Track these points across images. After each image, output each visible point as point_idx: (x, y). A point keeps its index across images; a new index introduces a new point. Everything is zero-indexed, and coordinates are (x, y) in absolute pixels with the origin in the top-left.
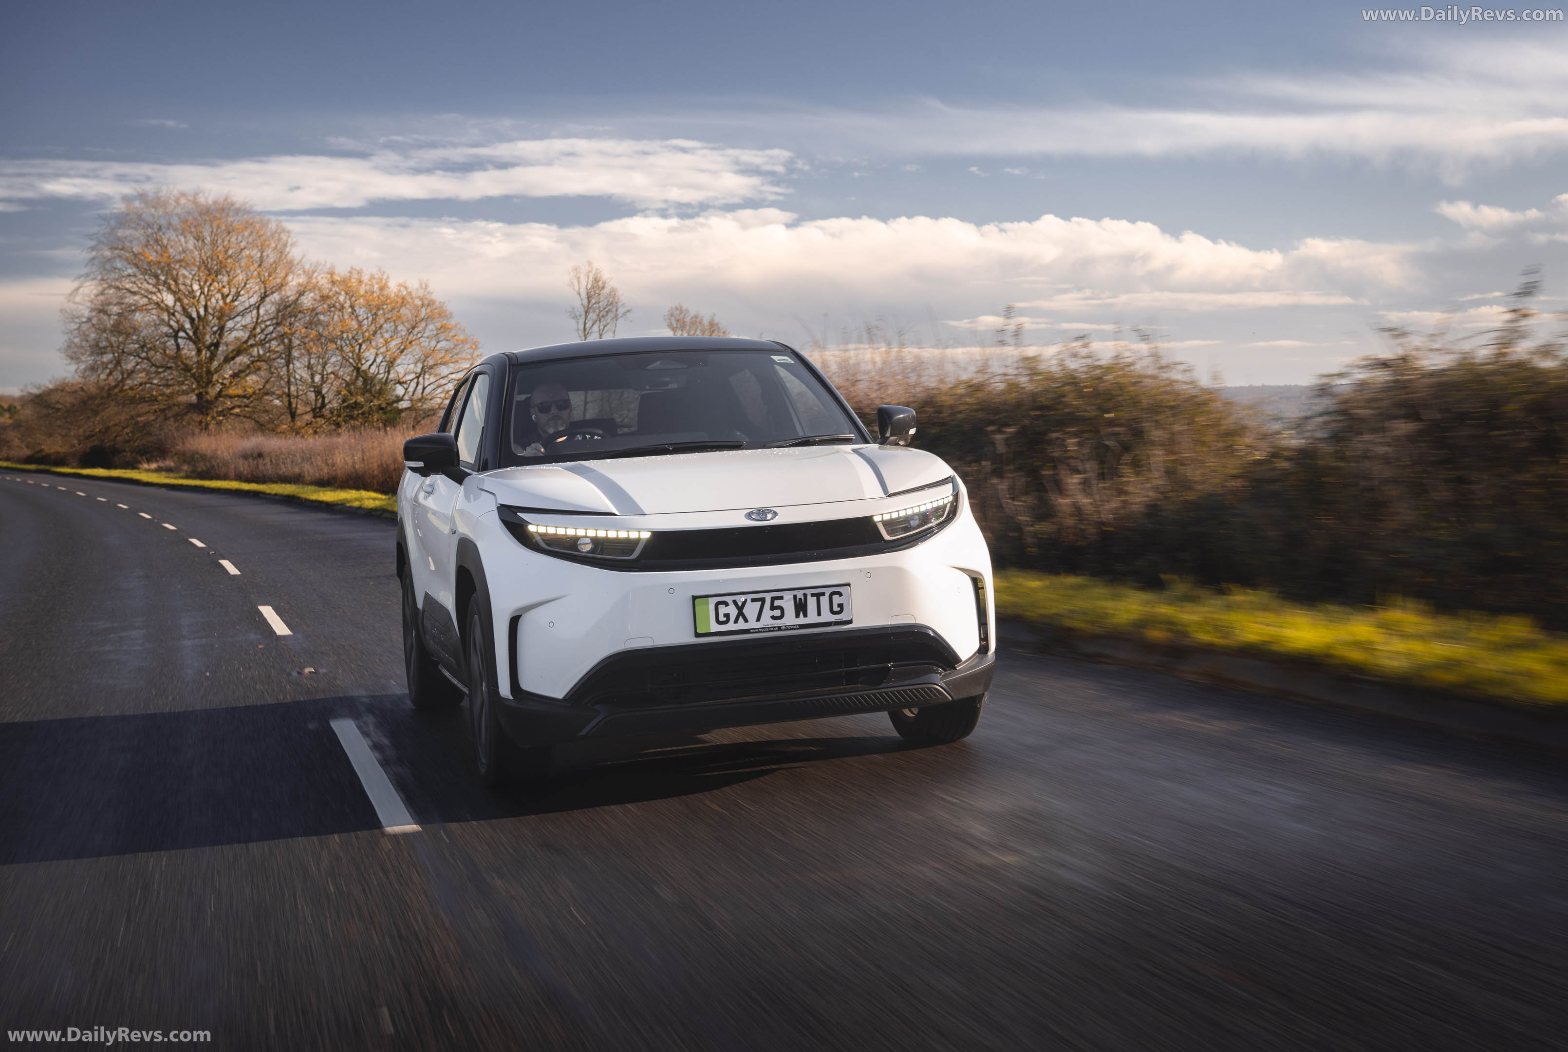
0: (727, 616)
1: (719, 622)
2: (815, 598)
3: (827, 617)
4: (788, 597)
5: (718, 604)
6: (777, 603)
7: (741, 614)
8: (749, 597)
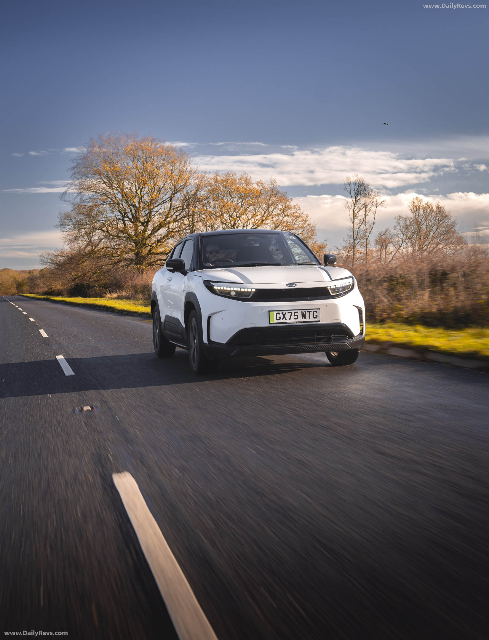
0: (280, 317)
1: (277, 319)
2: (308, 313)
3: (312, 319)
4: (300, 312)
5: (277, 314)
6: (296, 314)
7: (284, 317)
8: (287, 312)
